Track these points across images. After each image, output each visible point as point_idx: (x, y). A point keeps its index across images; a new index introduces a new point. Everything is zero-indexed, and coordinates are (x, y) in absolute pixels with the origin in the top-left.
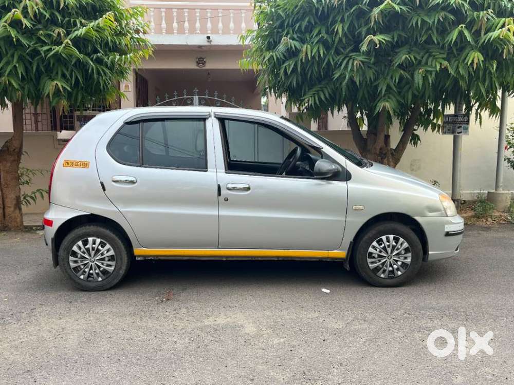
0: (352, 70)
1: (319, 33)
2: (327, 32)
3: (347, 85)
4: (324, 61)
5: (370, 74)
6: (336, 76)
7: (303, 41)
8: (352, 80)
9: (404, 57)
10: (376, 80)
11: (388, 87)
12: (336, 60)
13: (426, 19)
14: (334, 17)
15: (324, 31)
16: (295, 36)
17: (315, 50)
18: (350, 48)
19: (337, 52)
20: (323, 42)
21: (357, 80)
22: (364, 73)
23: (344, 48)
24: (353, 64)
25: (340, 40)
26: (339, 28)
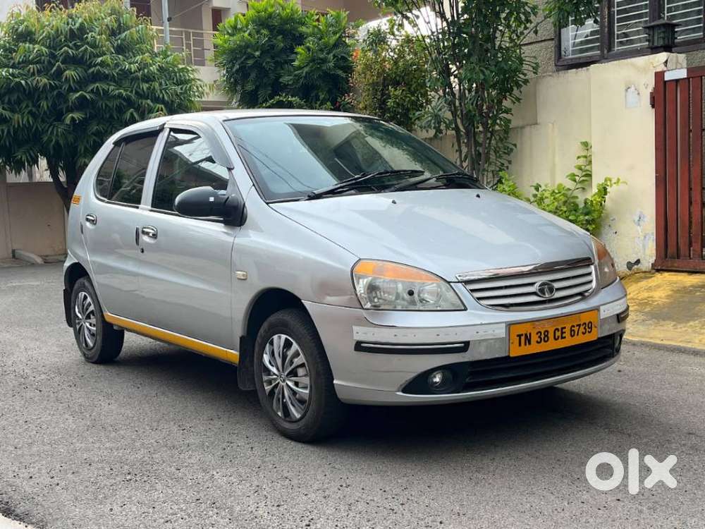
0: (57, 135)
1: (27, 106)
2: (34, 106)
3: (53, 146)
4: (33, 127)
5: (71, 138)
6: (45, 139)
7: (13, 111)
8: (57, 142)
9: (95, 128)
10: (75, 143)
11: (86, 148)
12: (43, 127)
13: (108, 103)
14: (39, 96)
15: (30, 105)
16: (6, 106)
17: (25, 120)
18: (53, 118)
19: (43, 121)
20: (30, 113)
21: (61, 142)
22: (66, 138)
23: (48, 118)
24: (57, 131)
25: (45, 113)
26: (44, 104)
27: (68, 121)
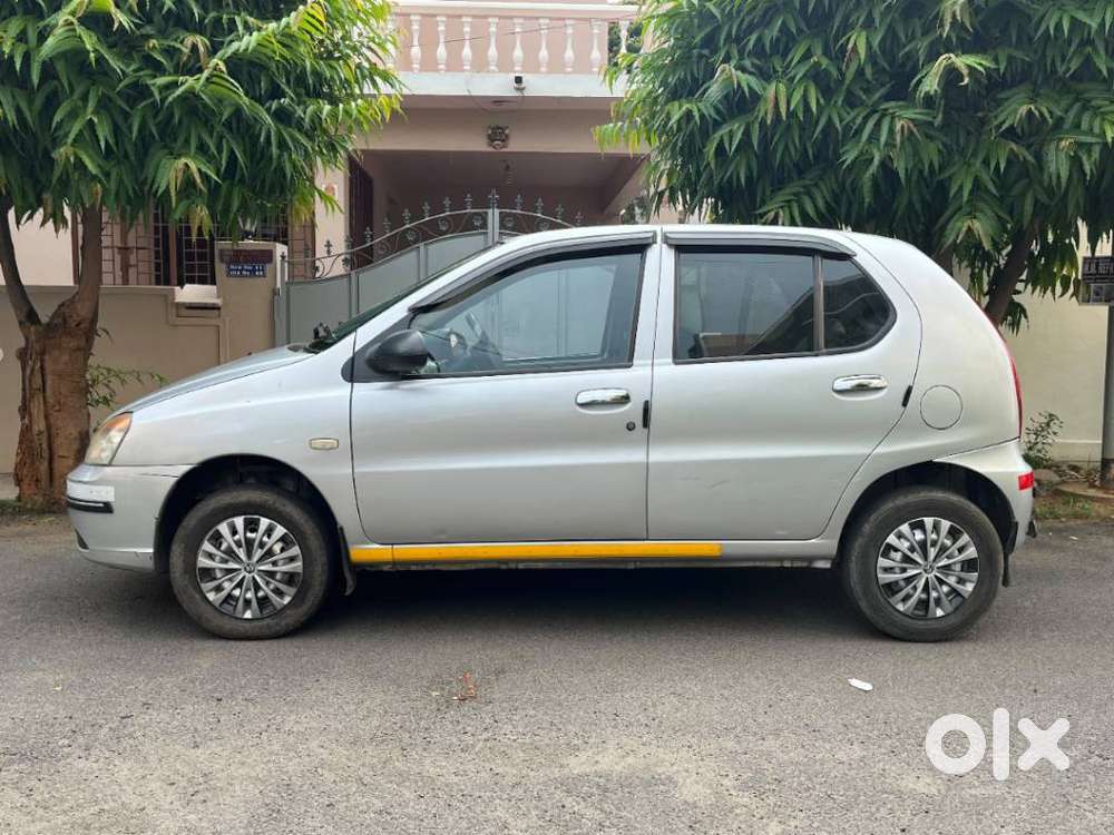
0: (890, 144)
1: (807, 55)
2: (826, 53)
3: (874, 178)
4: (817, 123)
5: (931, 153)
6: (850, 157)
7: (765, 75)
8: (886, 165)
9: (1023, 110)
10: (942, 168)
11: (977, 184)
12: (848, 119)
13: (1081, 16)
14: (846, 18)
15: (818, 50)
16: (747, 63)
17: (797, 97)
18: (882, 91)
19: (851, 102)
20: (817, 76)
21: (900, 166)
22: (916, 153)
23: (867, 91)
24: (891, 131)
25: (860, 72)
26: (859, 41)
27: (931, 84)
